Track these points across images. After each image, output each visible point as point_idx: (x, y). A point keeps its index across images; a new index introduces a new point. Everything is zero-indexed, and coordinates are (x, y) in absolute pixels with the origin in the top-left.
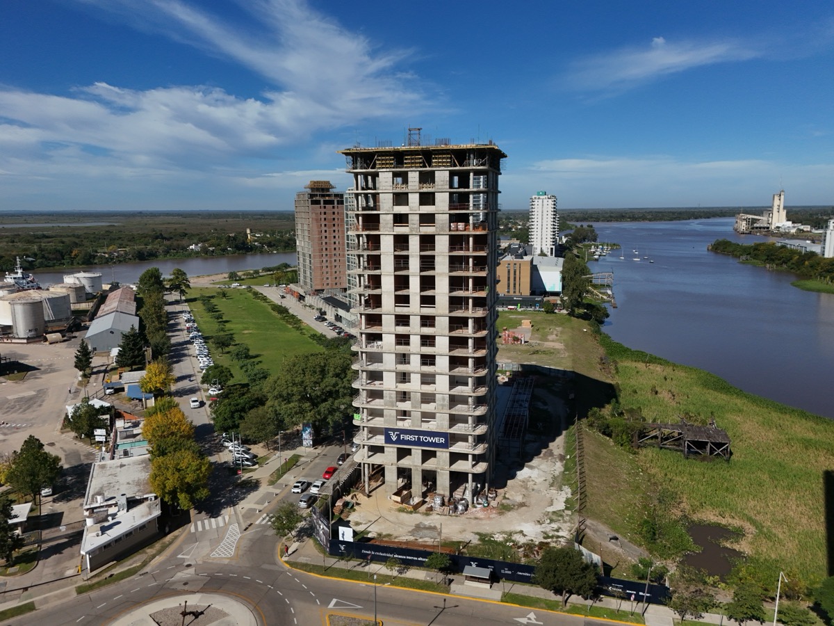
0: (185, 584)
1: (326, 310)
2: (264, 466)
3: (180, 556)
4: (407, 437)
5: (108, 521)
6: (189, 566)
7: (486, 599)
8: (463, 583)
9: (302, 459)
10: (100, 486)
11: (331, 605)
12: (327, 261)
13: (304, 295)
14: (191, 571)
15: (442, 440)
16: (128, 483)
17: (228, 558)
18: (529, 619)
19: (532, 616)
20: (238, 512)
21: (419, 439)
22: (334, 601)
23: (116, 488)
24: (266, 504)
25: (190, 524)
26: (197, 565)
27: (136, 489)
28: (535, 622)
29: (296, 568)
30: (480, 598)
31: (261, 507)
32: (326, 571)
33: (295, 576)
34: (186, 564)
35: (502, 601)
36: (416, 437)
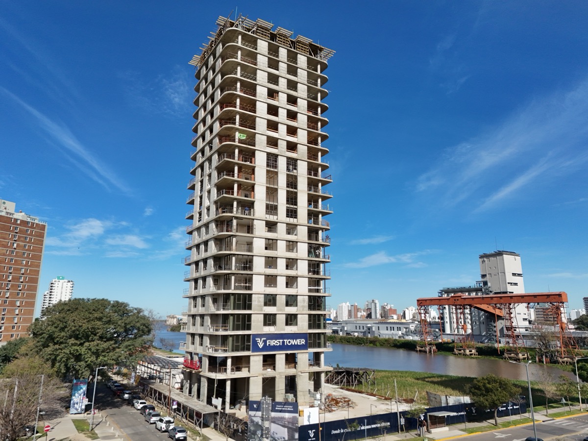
36: (281, 341)
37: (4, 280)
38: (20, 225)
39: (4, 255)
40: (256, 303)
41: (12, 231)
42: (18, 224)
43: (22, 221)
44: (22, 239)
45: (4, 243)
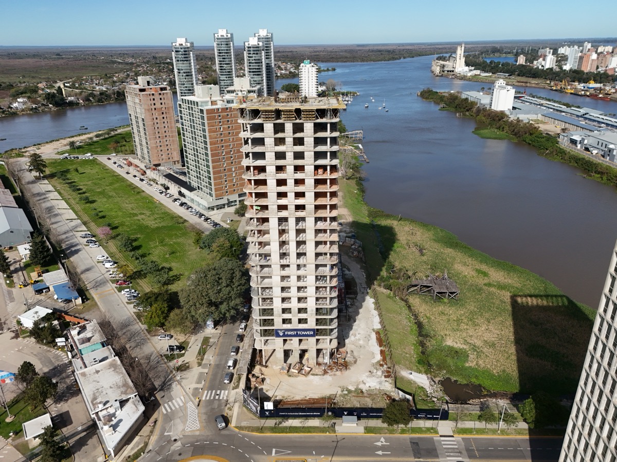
0: (180, 454)
1: (169, 186)
2: (189, 349)
3: (166, 434)
4: (289, 333)
5: (112, 421)
6: (175, 440)
7: (356, 433)
8: (341, 425)
9: (211, 340)
10: (92, 393)
11: (273, 454)
12: (160, 142)
13: (145, 169)
14: (179, 444)
15: (312, 333)
16: (111, 387)
17: (197, 430)
18: (382, 442)
19: (382, 439)
20: (188, 392)
21: (297, 333)
22: (274, 450)
23: (104, 393)
24: (203, 382)
25: (160, 407)
26: (180, 439)
27: (119, 392)
28: (385, 443)
29: (243, 430)
30: (353, 433)
31: (200, 386)
32: (261, 430)
33: (244, 436)
34: (173, 439)
35: (365, 433)
36: (295, 332)
37: (220, 156)
38: (221, 112)
39: (216, 138)
40: (277, 313)
41: (217, 119)
42: (220, 113)
43: (223, 109)
44: (225, 123)
45: (213, 130)
